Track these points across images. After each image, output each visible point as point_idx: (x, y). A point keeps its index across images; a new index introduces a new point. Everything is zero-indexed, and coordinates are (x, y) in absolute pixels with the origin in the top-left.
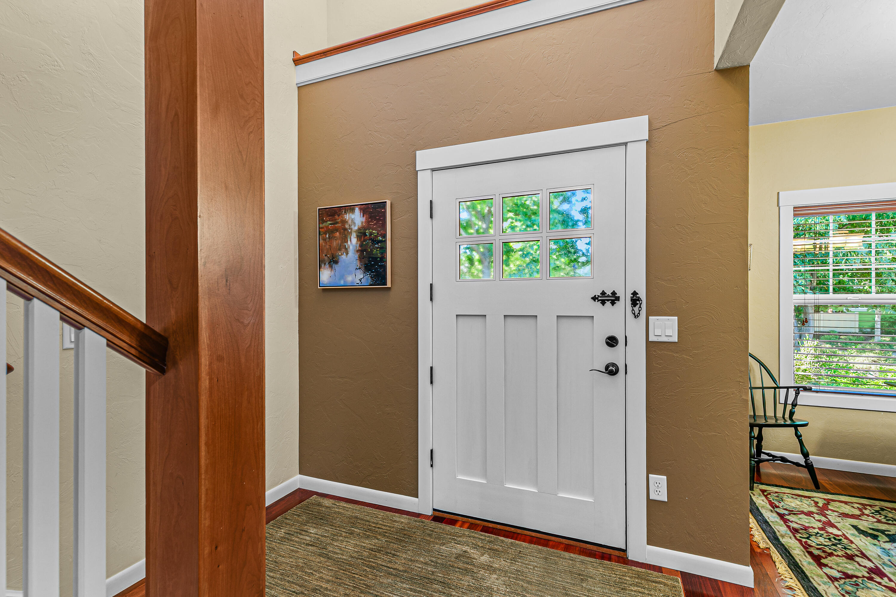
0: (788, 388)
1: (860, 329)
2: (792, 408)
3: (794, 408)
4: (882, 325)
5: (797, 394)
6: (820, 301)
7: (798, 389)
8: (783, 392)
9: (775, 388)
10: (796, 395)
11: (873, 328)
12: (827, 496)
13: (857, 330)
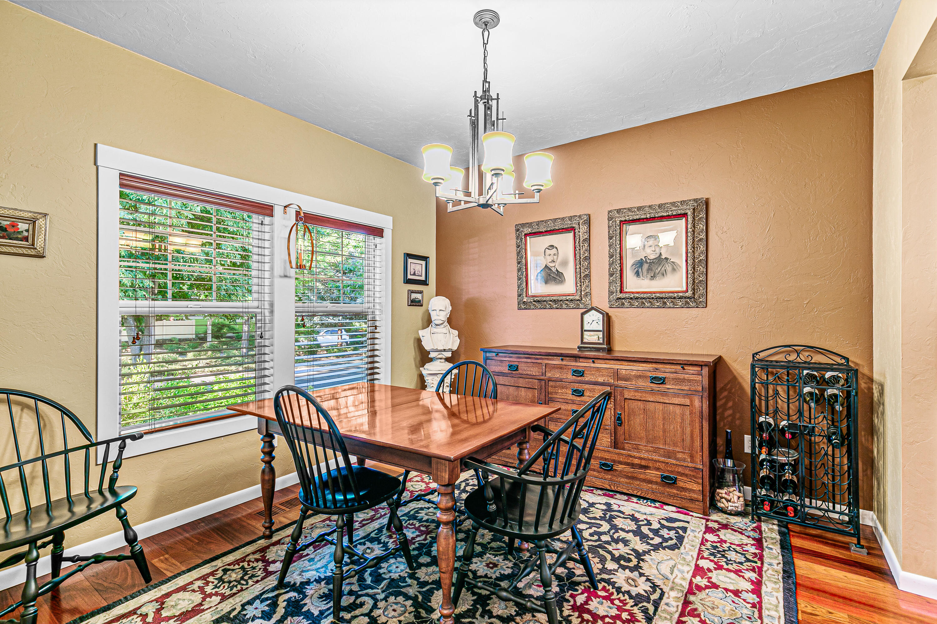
0: (108, 442)
1: (196, 334)
2: (114, 472)
3: (117, 472)
4: (212, 330)
5: (122, 448)
6: (156, 309)
7: (124, 441)
8: (102, 449)
9: (87, 447)
10: (120, 451)
11: (206, 333)
12: (160, 590)
13: (194, 336)
